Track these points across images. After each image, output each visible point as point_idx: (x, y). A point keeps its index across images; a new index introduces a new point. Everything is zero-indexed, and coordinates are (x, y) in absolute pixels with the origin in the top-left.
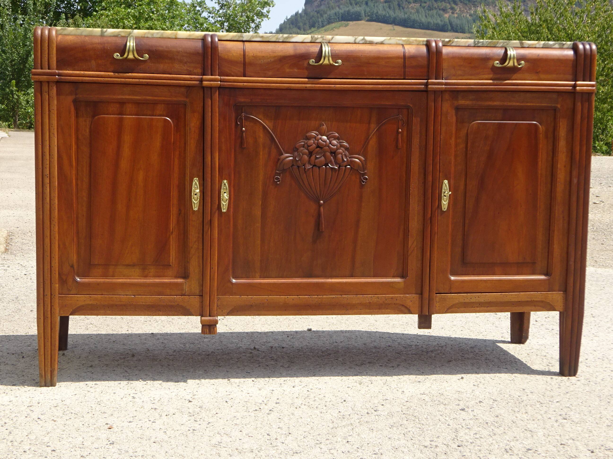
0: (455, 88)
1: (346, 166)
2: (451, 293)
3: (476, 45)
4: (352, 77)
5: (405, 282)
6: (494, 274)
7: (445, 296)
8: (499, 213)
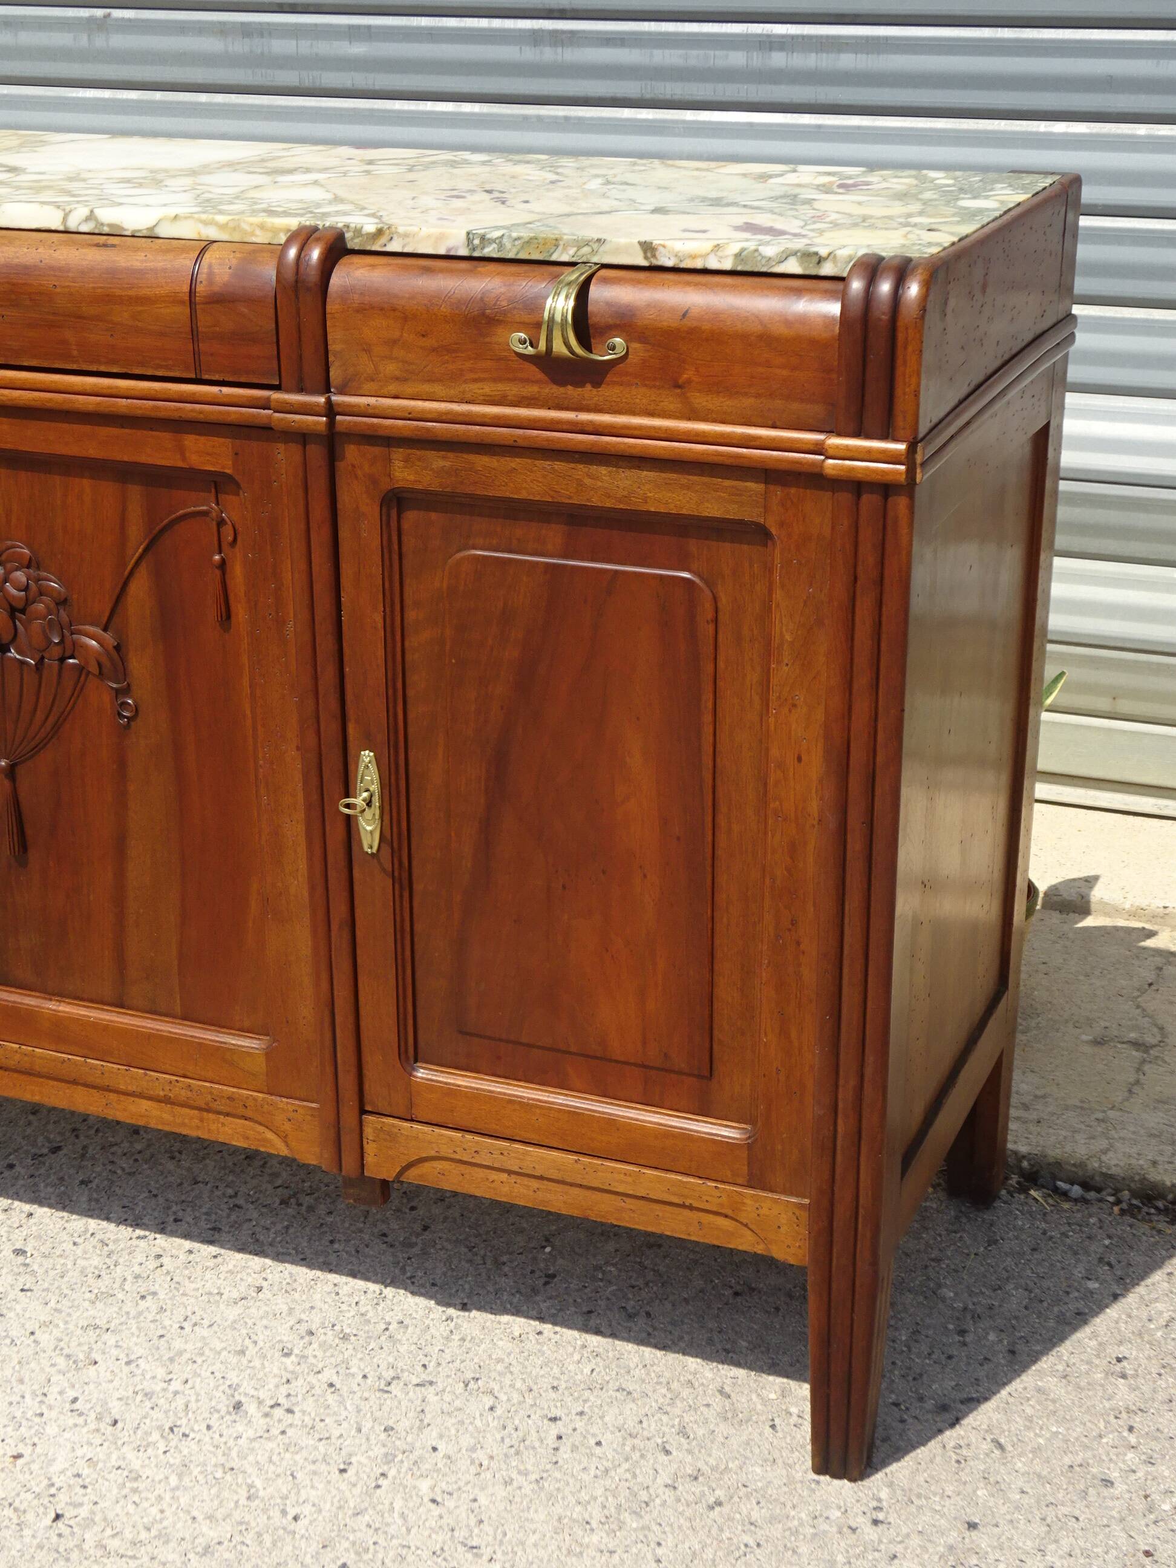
0: (373, 425)
1: (62, 660)
2: (412, 1120)
3: (476, 254)
4: (34, 363)
5: (269, 1054)
6: (562, 1084)
7: (393, 1125)
8: (564, 887)
